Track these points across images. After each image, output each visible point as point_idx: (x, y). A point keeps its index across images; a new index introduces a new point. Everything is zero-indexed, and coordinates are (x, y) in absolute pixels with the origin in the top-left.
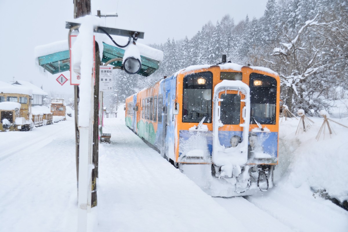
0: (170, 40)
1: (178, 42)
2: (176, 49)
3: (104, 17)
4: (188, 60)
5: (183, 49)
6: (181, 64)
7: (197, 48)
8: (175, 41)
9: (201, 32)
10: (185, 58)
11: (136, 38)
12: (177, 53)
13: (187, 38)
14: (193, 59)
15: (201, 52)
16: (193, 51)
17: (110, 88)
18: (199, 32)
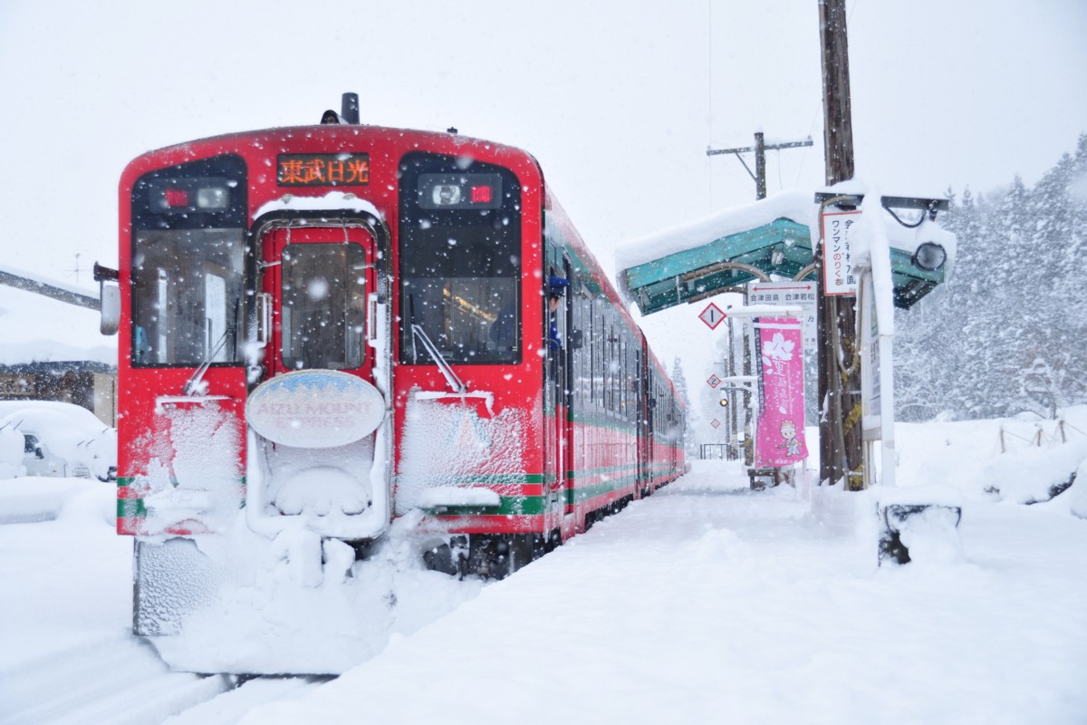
0: (953, 193)
1: (984, 197)
2: (977, 224)
3: (774, 151)
4: (1028, 261)
5: (1007, 223)
6: (999, 277)
7: (1060, 217)
8: (974, 195)
9: (1073, 156)
10: (1015, 254)
11: (935, 210)
12: (984, 237)
13: (1019, 185)
14: (1047, 258)
15: (1076, 228)
16: (1045, 227)
17: (810, 341)
18: (1066, 156)
